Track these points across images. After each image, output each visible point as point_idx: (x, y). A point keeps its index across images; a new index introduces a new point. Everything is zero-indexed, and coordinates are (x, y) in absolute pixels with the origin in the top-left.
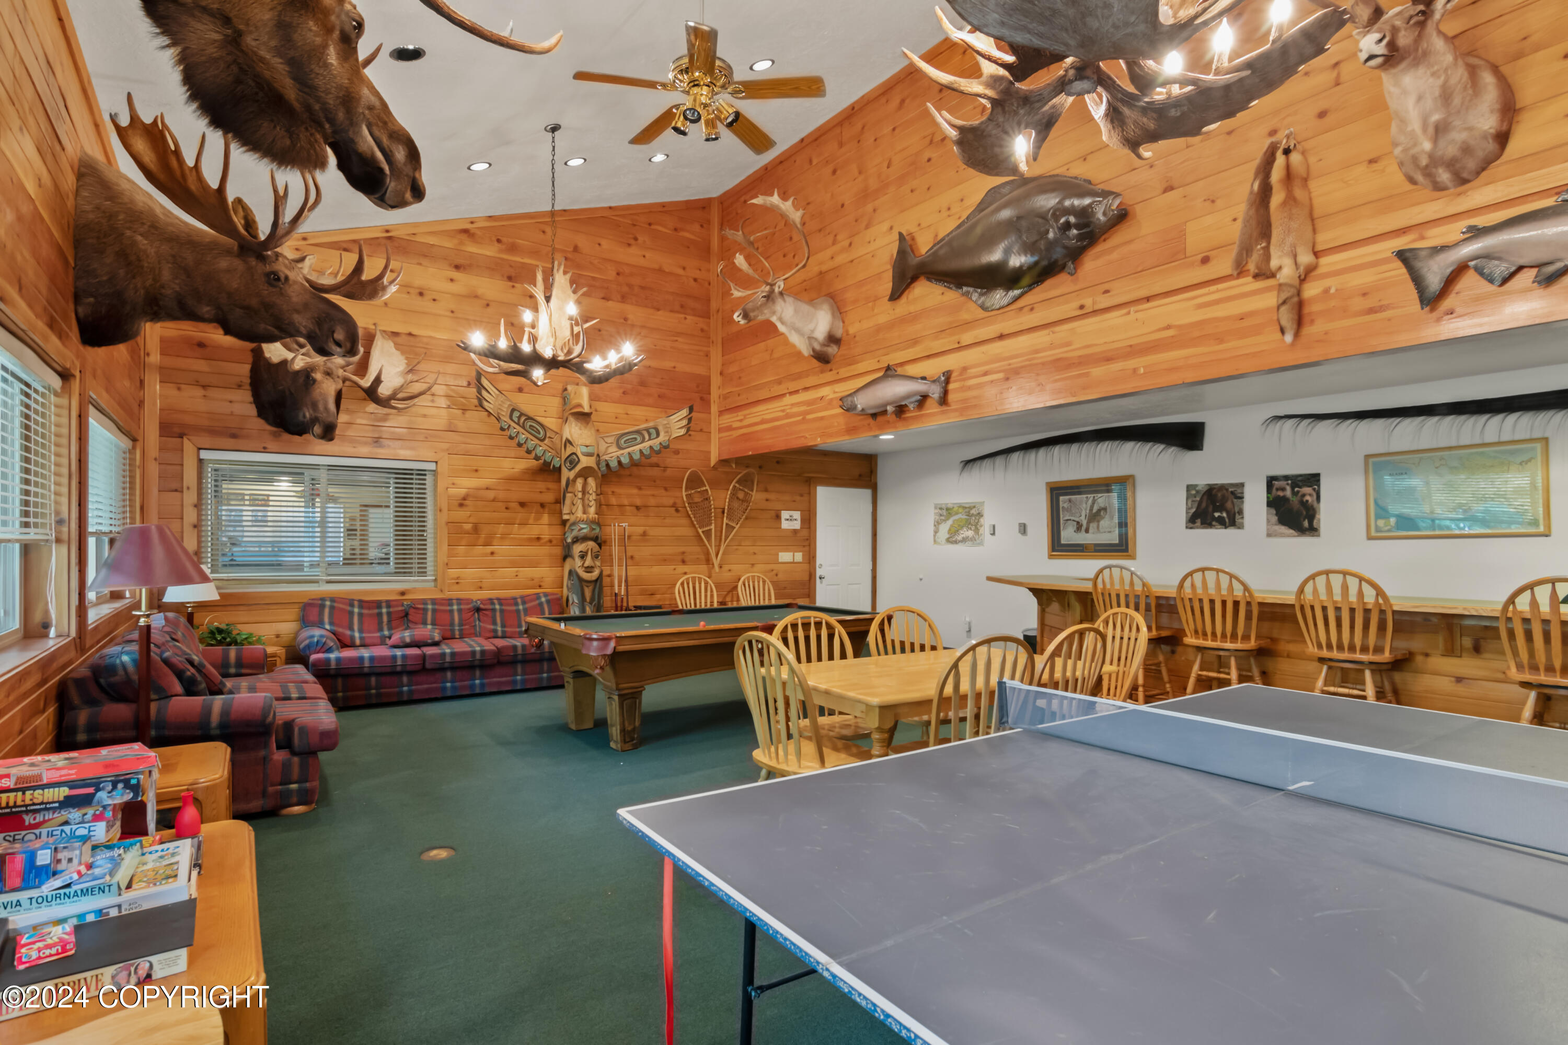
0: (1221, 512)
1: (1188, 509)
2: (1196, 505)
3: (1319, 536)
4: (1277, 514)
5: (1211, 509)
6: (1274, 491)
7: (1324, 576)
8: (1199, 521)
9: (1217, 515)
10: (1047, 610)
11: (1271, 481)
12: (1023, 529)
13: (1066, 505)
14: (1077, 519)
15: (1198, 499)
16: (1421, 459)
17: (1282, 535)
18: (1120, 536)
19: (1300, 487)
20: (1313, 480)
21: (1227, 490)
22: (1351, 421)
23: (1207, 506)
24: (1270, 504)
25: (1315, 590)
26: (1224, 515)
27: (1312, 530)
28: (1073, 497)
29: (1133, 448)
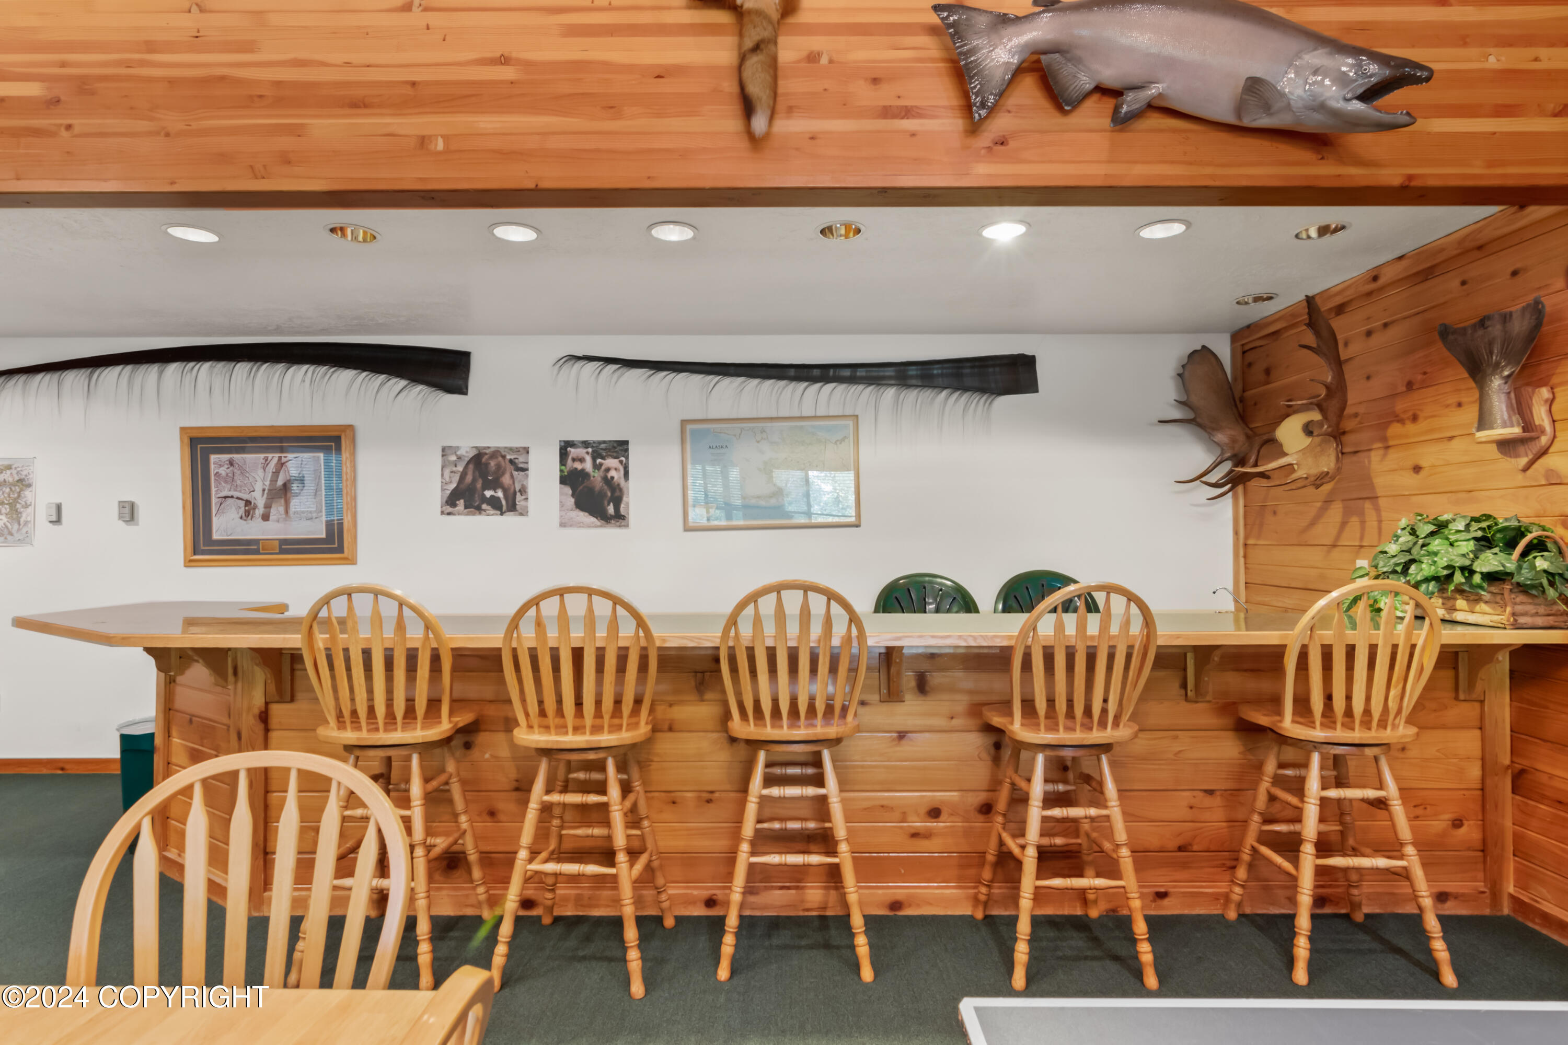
0: (495, 490)
1: (444, 484)
2: (456, 478)
3: (627, 526)
4: (573, 495)
5: (479, 485)
6: (569, 461)
7: (774, 595)
8: (461, 503)
9: (488, 493)
10: (179, 679)
11: (565, 448)
12: (129, 512)
13: (223, 471)
14: (246, 497)
15: (460, 468)
16: (742, 429)
17: (580, 525)
18: (329, 525)
19: (603, 458)
20: (620, 448)
21: (504, 457)
22: (665, 373)
23: (474, 480)
24: (563, 480)
25: (757, 621)
26: (500, 494)
27: (619, 518)
28: (237, 457)
29: (353, 381)
